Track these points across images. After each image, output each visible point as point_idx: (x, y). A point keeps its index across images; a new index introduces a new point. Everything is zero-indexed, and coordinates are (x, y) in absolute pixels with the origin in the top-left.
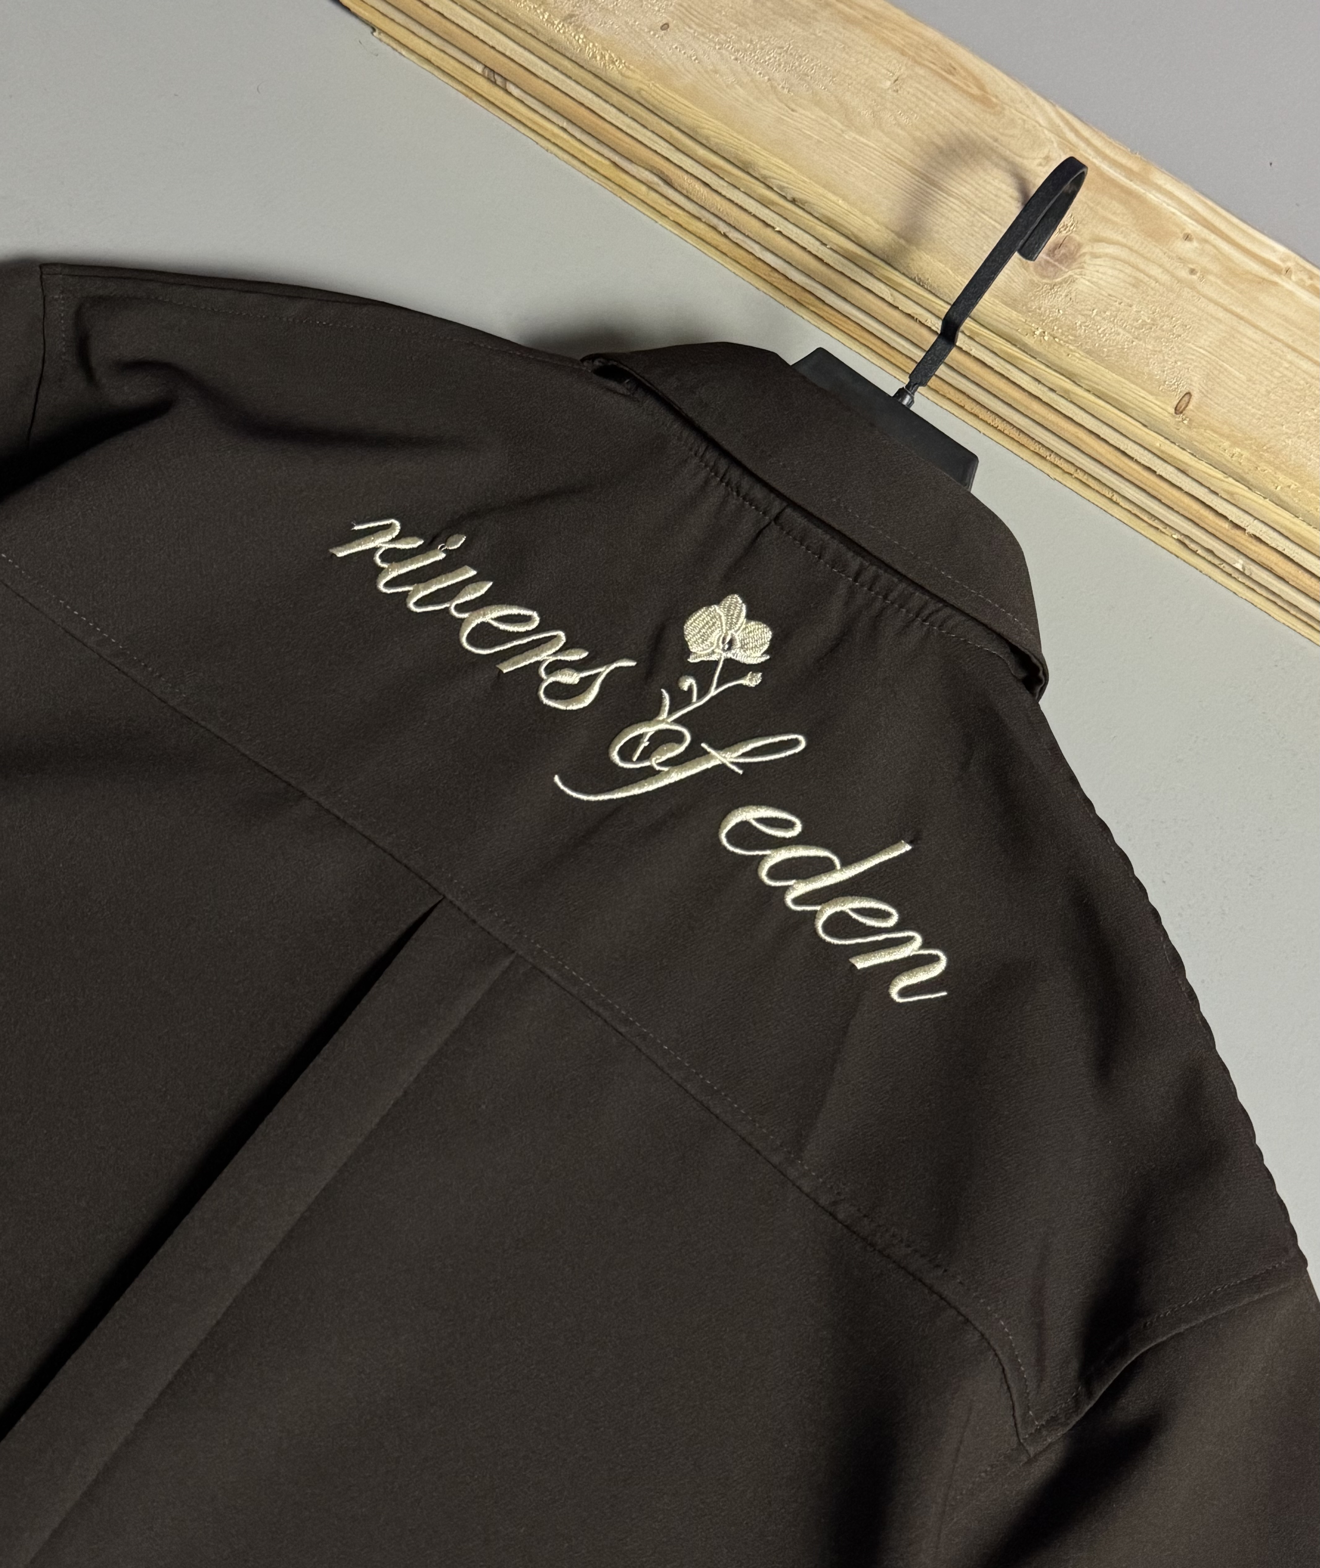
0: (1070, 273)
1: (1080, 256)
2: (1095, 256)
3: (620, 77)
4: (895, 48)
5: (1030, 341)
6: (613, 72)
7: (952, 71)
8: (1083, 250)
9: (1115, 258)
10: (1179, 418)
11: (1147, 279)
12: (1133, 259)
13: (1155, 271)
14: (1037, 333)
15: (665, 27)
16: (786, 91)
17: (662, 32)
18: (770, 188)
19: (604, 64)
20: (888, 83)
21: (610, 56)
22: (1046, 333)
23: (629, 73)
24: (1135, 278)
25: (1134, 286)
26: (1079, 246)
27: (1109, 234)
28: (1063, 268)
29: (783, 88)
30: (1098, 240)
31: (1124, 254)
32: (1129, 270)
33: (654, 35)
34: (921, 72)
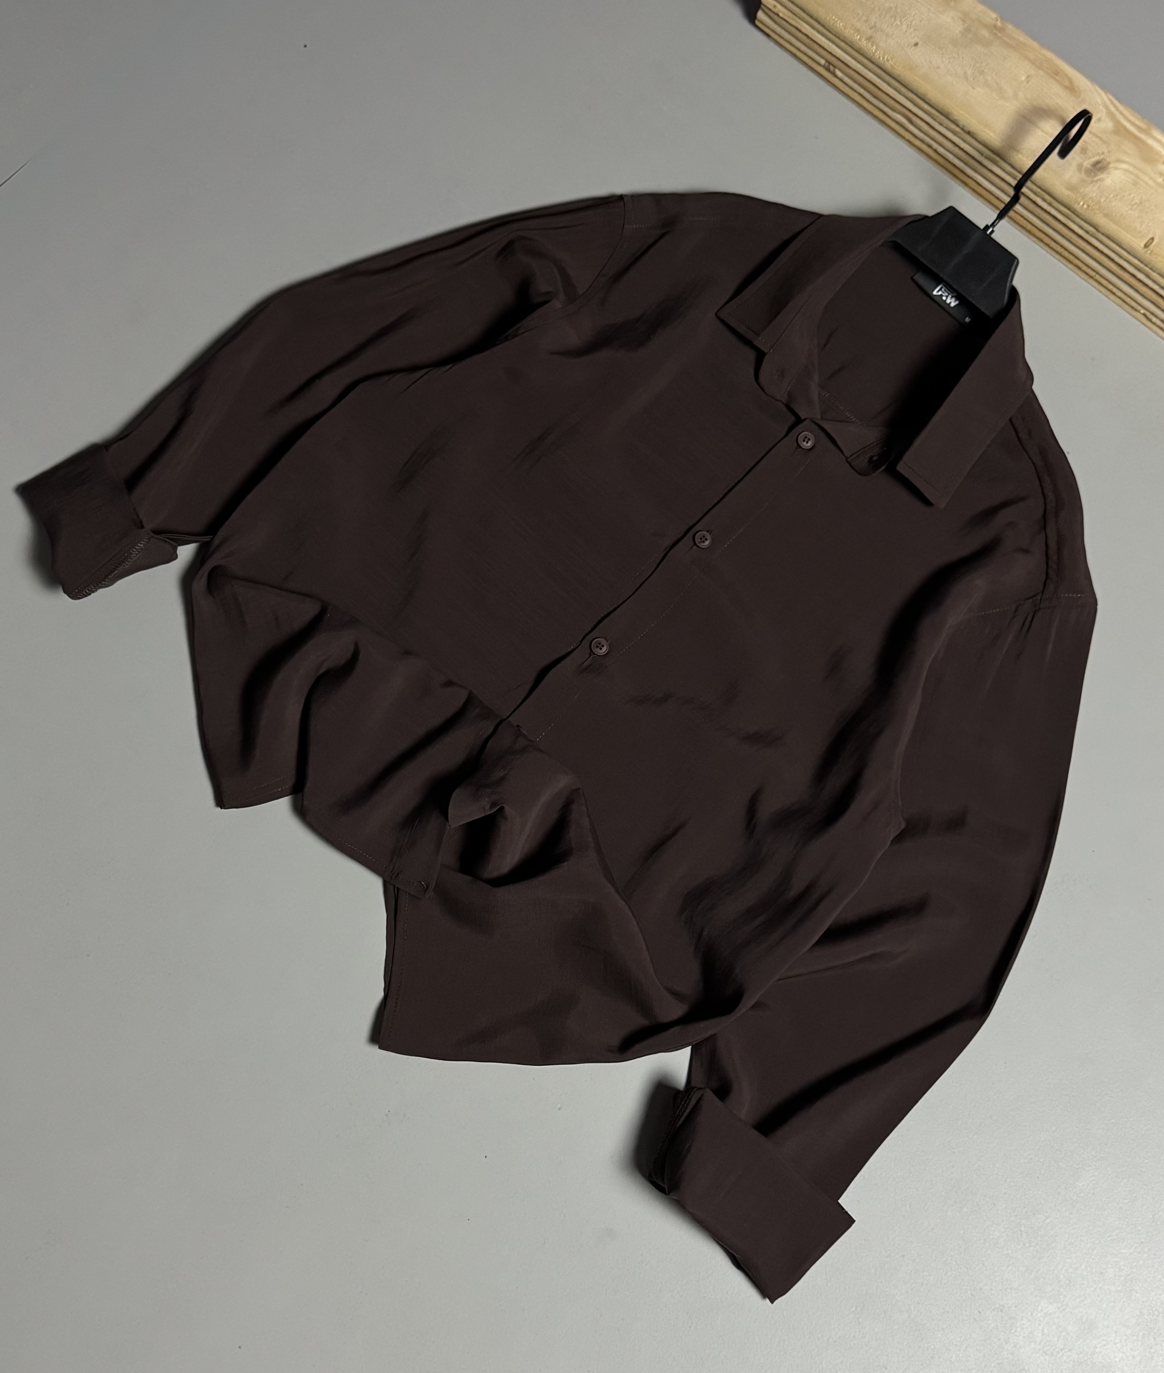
0: (1102, 176)
1: (1109, 168)
2: (1116, 168)
3: (891, 68)
4: (1030, 60)
5: (1077, 207)
6: (888, 66)
7: (1057, 73)
8: (1111, 165)
9: (1126, 170)
10: (1146, 250)
11: (1141, 182)
12: (1136, 172)
13: (1146, 179)
14: (1081, 204)
15: (916, 44)
16: (972, 79)
17: (913, 48)
18: (957, 125)
19: (884, 62)
20: (1023, 78)
21: (887, 59)
22: (1086, 204)
23: (895, 67)
24: (1134, 181)
25: (1134, 185)
26: (1109, 163)
27: (1125, 158)
28: (1099, 173)
29: (971, 78)
30: (1119, 161)
31: (1131, 169)
32: (1133, 177)
33: (910, 49)
34: (1041, 73)
